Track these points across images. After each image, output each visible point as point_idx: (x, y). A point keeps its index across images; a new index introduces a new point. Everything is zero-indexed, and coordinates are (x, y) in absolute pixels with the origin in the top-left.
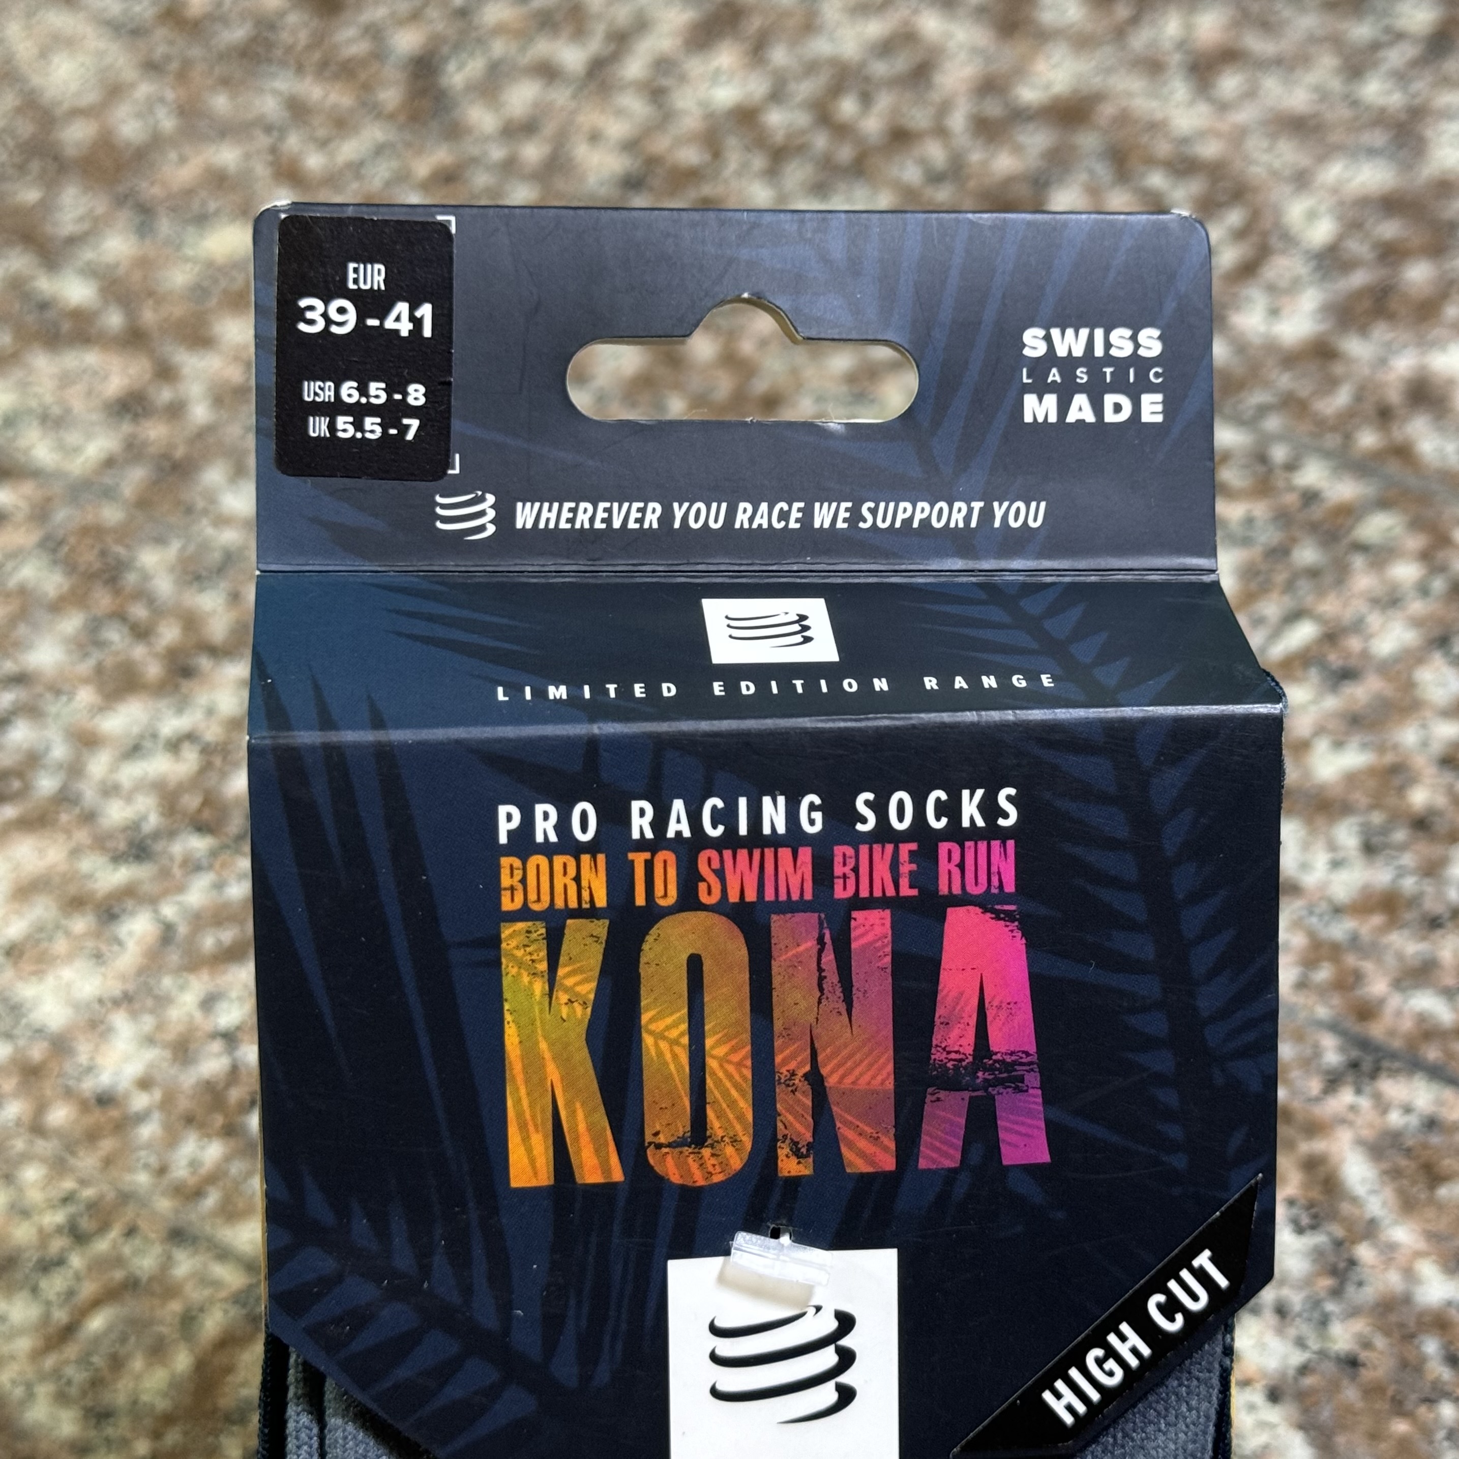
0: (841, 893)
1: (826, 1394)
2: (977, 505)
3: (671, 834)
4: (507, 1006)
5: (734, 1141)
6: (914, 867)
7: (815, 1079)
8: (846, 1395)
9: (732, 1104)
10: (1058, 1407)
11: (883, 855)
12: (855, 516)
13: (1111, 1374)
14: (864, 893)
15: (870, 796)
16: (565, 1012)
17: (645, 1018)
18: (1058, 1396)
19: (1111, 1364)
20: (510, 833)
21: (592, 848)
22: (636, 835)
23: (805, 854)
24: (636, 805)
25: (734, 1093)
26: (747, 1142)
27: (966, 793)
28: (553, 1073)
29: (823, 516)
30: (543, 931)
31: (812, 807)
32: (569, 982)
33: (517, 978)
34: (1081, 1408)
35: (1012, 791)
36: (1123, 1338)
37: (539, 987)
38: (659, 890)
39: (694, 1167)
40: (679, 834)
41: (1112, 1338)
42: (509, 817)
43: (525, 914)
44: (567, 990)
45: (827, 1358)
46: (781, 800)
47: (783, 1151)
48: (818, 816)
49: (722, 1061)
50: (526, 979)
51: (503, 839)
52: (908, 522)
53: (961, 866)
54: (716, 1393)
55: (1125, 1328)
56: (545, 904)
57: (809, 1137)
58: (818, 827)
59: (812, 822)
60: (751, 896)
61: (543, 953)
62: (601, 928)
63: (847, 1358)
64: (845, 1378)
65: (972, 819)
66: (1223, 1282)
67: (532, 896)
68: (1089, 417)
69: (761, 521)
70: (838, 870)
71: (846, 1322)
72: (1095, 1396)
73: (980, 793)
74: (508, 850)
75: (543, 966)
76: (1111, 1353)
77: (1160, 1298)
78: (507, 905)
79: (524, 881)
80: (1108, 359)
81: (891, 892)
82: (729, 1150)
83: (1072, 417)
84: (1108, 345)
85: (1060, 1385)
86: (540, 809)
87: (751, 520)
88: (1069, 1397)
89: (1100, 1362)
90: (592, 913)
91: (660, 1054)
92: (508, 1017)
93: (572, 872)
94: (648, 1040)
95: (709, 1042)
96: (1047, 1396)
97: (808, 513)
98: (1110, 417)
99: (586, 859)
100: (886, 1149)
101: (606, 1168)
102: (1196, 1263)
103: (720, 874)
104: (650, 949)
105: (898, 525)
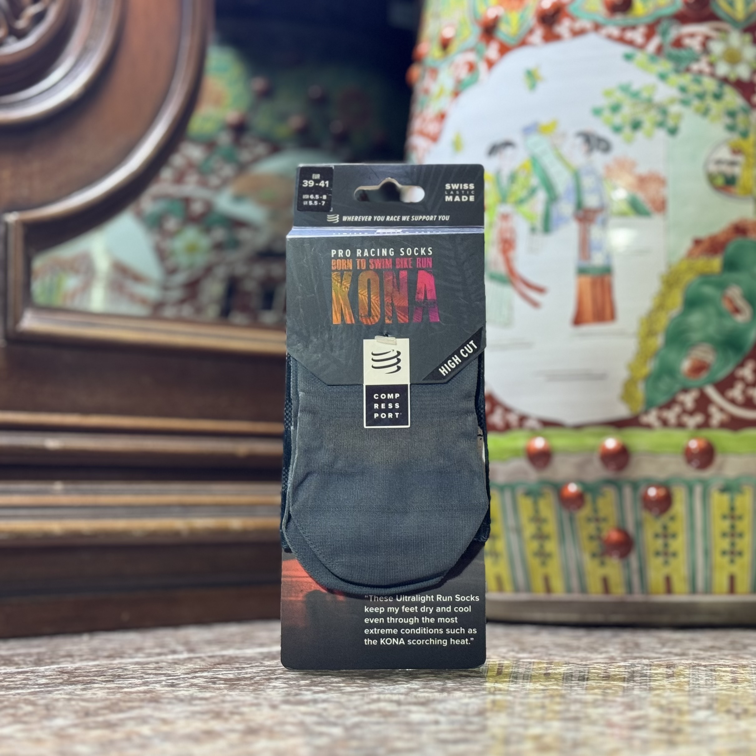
0: (397, 267)
1: (395, 368)
2: (435, 216)
3: (365, 255)
4: (333, 288)
5: (377, 316)
6: (411, 262)
7: (392, 304)
8: (399, 368)
9: (376, 308)
10: (442, 372)
11: (406, 260)
12: (411, 218)
13: (453, 365)
14: (402, 267)
15: (403, 249)
16: (344, 290)
17: (359, 291)
18: (442, 370)
19: (453, 363)
20: (334, 255)
21: (349, 258)
22: (358, 256)
23: (391, 260)
24: (358, 250)
25: (377, 306)
26: (379, 316)
27: (422, 248)
28: (341, 302)
29: (404, 218)
30: (340, 274)
31: (392, 251)
32: (345, 284)
33: (335, 283)
34: (447, 372)
35: (431, 248)
36: (455, 358)
37: (339, 285)
38: (362, 265)
39: (369, 321)
40: (366, 256)
41: (453, 358)
42: (334, 252)
43: (337, 270)
44: (344, 285)
45: (395, 360)
46: (386, 249)
47: (386, 318)
48: (393, 252)
49: (374, 300)
50: (336, 283)
51: (333, 256)
52: (421, 220)
53: (421, 263)
54: (373, 367)
55: (456, 356)
56: (340, 269)
57: (391, 315)
58: (393, 254)
59: (392, 253)
60: (380, 268)
61: (340, 278)
62: (351, 273)
63: (399, 361)
64: (399, 365)
65: (423, 254)
66: (476, 347)
67: (338, 267)
68: (459, 200)
69: (392, 219)
70: (397, 262)
71: (399, 353)
72: (450, 370)
73: (424, 248)
74: (333, 258)
75: (340, 281)
76: (453, 361)
77: (463, 350)
78: (333, 268)
79: (336, 264)
80: (463, 189)
81: (407, 267)
82: (376, 318)
83: (455, 200)
84: (463, 187)
85: (442, 367)
86: (340, 251)
87: (390, 219)
88: (444, 370)
89: (451, 363)
90: (349, 270)
91: (362, 298)
92: (333, 290)
93: (346, 262)
94: (360, 295)
95: (372, 296)
96: (440, 370)
97: (401, 218)
98: (463, 200)
99: (348, 260)
100: (407, 318)
101: (351, 321)
102: (470, 343)
103: (374, 263)
104: (360, 278)
105: (419, 220)
